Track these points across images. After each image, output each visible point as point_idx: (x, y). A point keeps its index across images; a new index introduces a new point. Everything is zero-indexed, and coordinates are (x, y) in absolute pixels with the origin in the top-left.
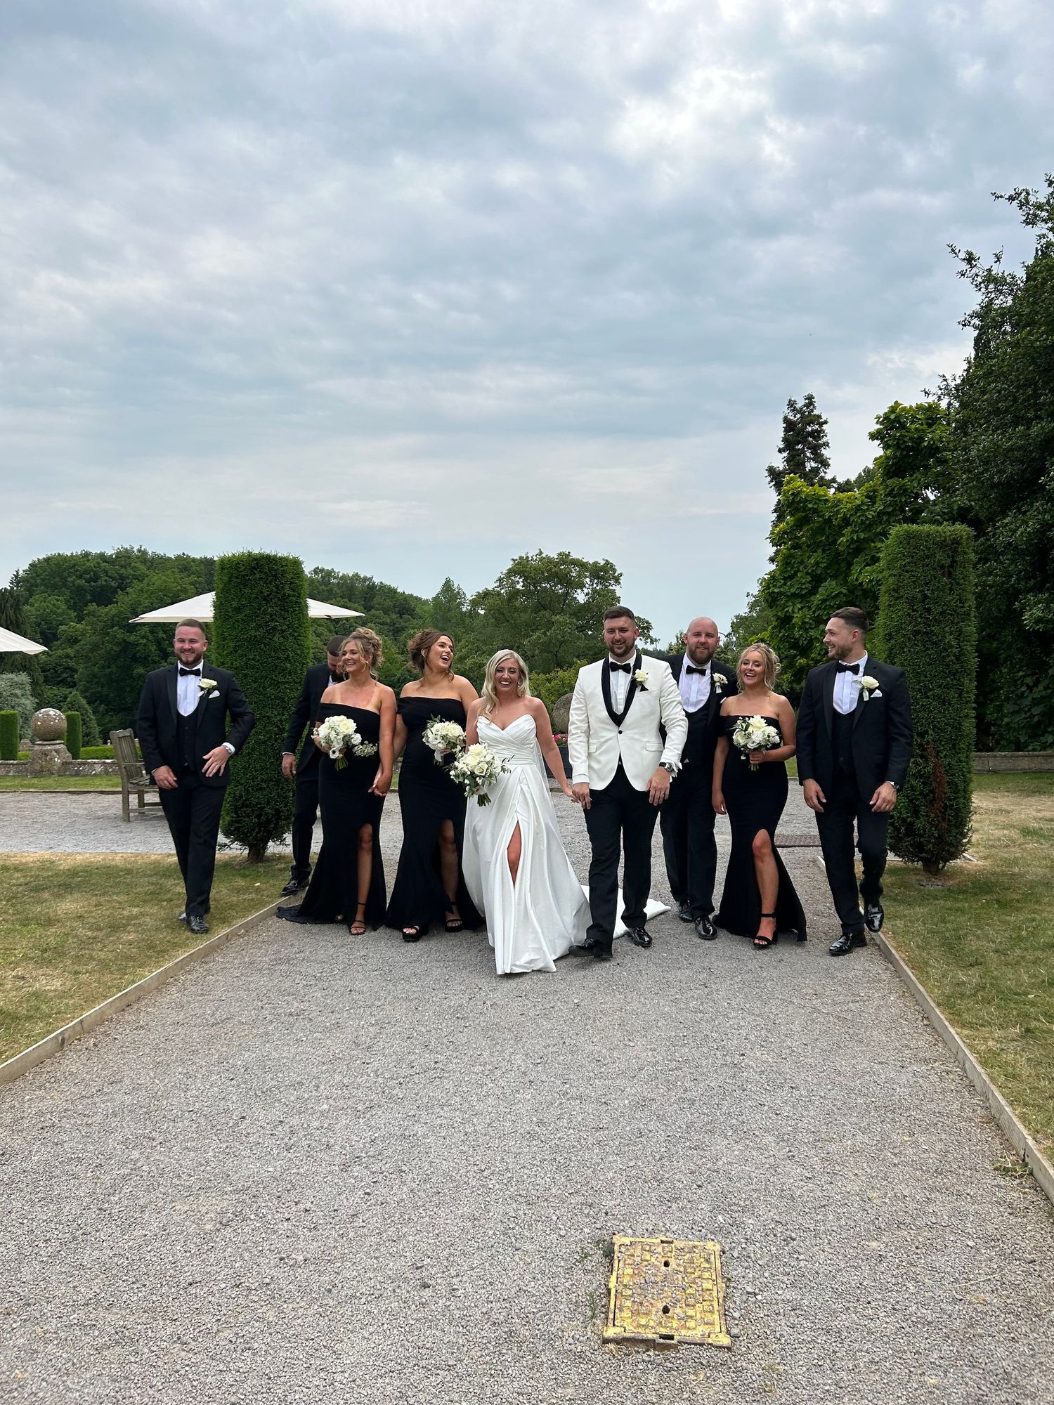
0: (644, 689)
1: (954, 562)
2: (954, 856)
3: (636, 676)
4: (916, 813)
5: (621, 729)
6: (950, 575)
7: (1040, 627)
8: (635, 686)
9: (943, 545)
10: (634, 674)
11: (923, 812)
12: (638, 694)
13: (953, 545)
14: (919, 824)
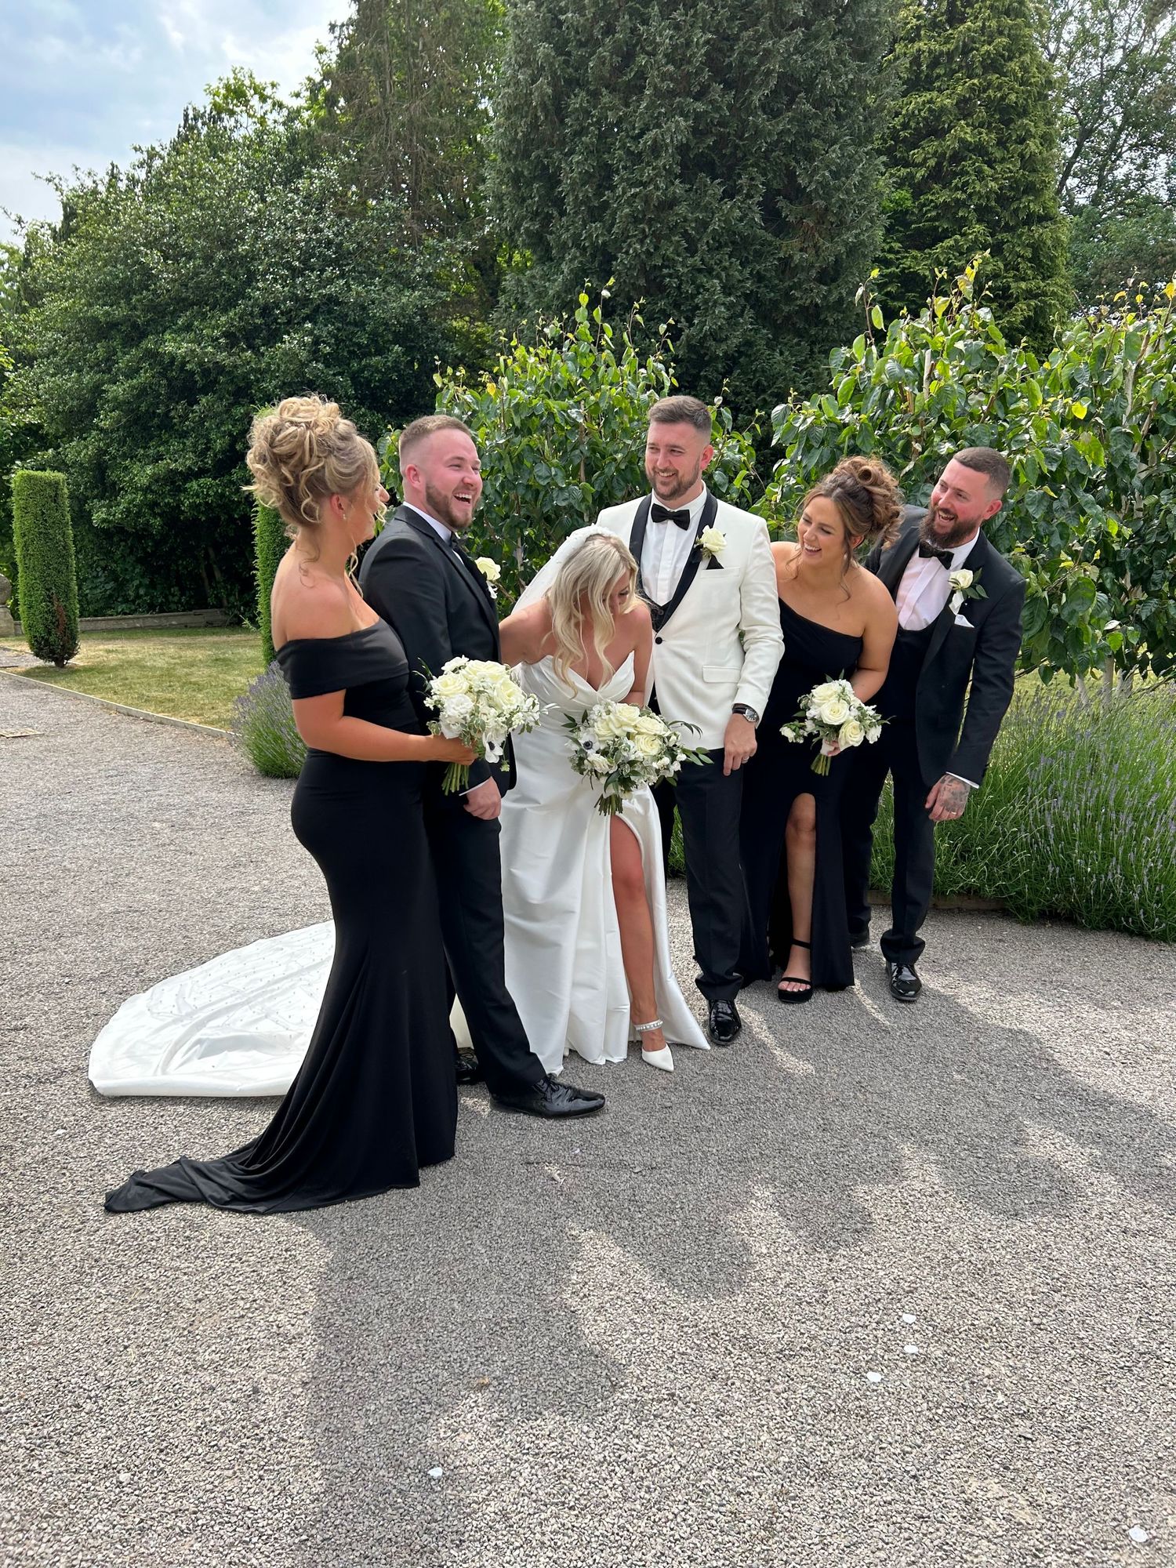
0: (714, 565)
1: (56, 495)
2: (71, 655)
3: (703, 539)
4: (49, 633)
5: (659, 635)
6: (55, 502)
7: (105, 525)
8: (698, 558)
9: (50, 484)
10: (700, 533)
11: (53, 632)
12: (703, 574)
13: (55, 485)
14: (52, 639)
